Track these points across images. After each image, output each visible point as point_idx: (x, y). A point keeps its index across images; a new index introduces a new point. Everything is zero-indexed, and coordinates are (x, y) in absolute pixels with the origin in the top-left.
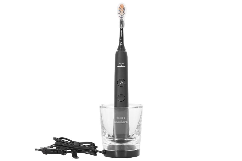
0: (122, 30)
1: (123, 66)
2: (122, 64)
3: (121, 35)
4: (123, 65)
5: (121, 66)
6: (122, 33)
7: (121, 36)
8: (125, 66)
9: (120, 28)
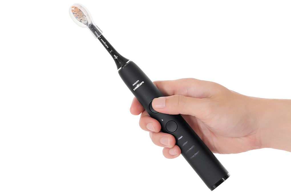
0: (102, 39)
1: (141, 84)
2: (137, 82)
3: (106, 45)
4: (139, 83)
5: (138, 86)
6: (105, 43)
7: (108, 47)
8: (143, 82)
9: (99, 38)
